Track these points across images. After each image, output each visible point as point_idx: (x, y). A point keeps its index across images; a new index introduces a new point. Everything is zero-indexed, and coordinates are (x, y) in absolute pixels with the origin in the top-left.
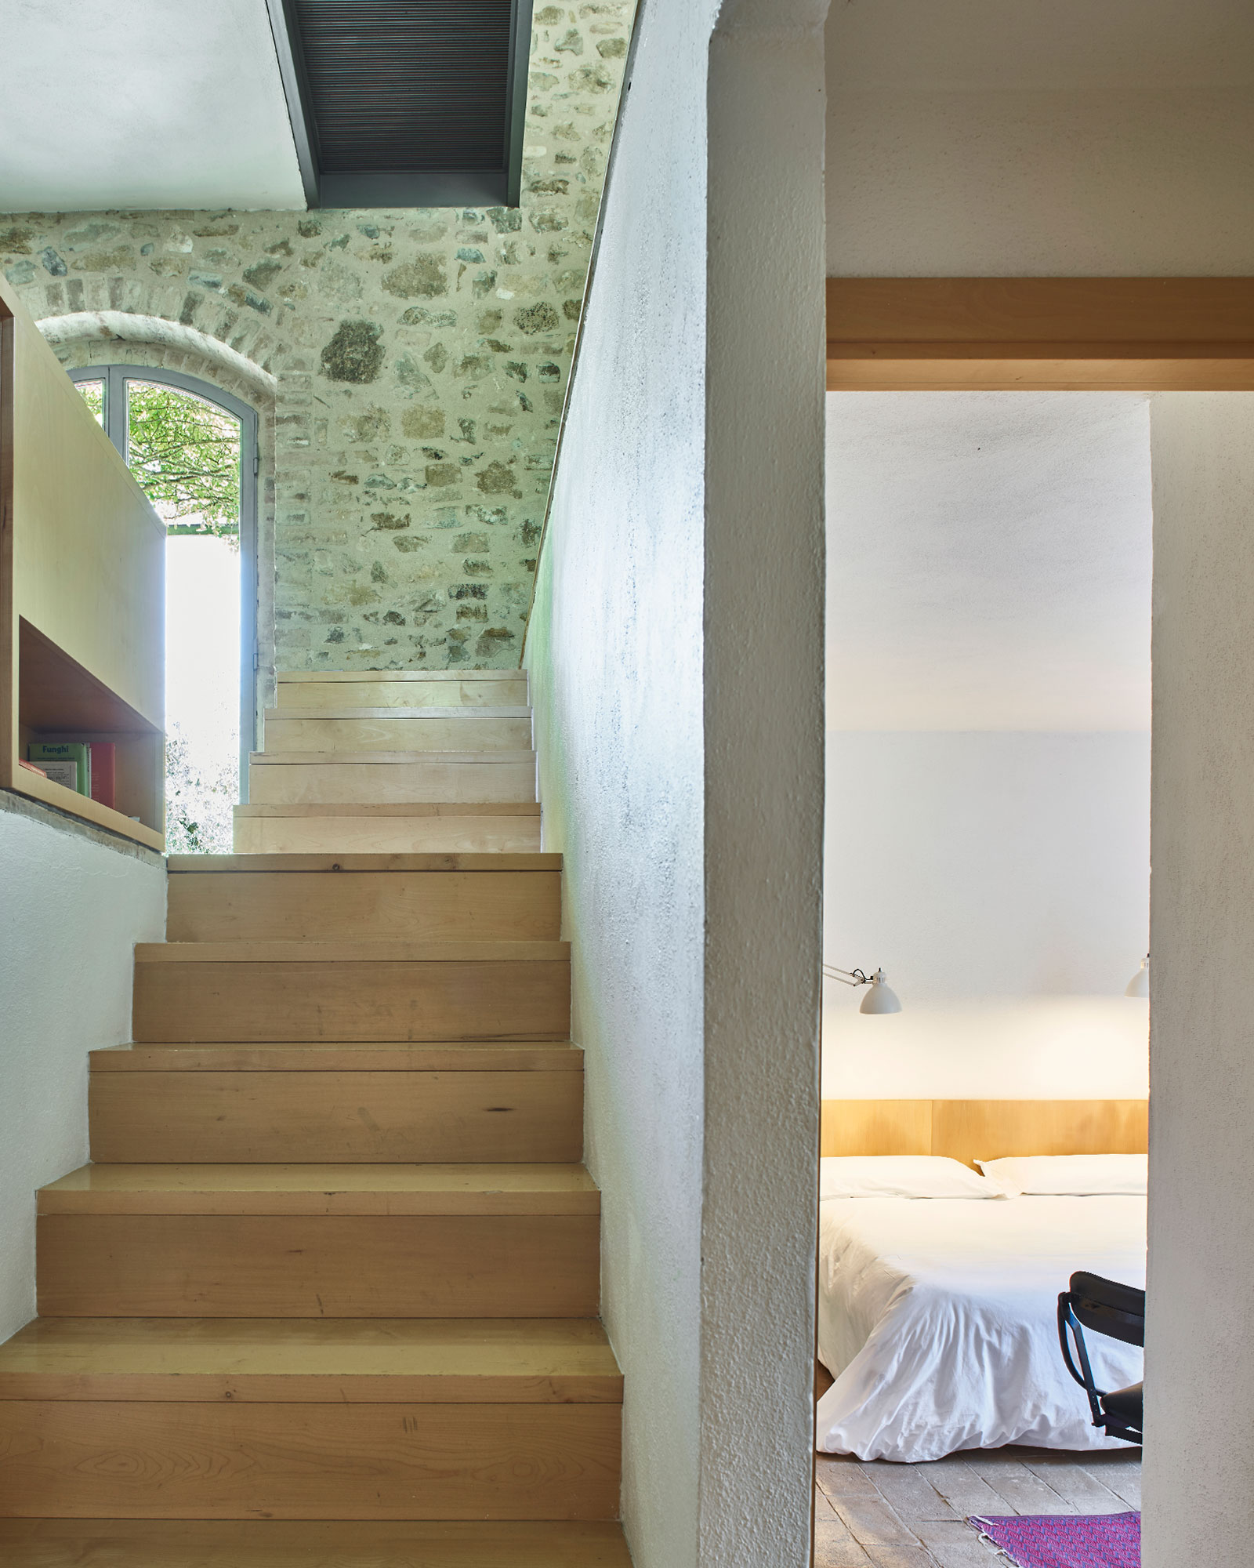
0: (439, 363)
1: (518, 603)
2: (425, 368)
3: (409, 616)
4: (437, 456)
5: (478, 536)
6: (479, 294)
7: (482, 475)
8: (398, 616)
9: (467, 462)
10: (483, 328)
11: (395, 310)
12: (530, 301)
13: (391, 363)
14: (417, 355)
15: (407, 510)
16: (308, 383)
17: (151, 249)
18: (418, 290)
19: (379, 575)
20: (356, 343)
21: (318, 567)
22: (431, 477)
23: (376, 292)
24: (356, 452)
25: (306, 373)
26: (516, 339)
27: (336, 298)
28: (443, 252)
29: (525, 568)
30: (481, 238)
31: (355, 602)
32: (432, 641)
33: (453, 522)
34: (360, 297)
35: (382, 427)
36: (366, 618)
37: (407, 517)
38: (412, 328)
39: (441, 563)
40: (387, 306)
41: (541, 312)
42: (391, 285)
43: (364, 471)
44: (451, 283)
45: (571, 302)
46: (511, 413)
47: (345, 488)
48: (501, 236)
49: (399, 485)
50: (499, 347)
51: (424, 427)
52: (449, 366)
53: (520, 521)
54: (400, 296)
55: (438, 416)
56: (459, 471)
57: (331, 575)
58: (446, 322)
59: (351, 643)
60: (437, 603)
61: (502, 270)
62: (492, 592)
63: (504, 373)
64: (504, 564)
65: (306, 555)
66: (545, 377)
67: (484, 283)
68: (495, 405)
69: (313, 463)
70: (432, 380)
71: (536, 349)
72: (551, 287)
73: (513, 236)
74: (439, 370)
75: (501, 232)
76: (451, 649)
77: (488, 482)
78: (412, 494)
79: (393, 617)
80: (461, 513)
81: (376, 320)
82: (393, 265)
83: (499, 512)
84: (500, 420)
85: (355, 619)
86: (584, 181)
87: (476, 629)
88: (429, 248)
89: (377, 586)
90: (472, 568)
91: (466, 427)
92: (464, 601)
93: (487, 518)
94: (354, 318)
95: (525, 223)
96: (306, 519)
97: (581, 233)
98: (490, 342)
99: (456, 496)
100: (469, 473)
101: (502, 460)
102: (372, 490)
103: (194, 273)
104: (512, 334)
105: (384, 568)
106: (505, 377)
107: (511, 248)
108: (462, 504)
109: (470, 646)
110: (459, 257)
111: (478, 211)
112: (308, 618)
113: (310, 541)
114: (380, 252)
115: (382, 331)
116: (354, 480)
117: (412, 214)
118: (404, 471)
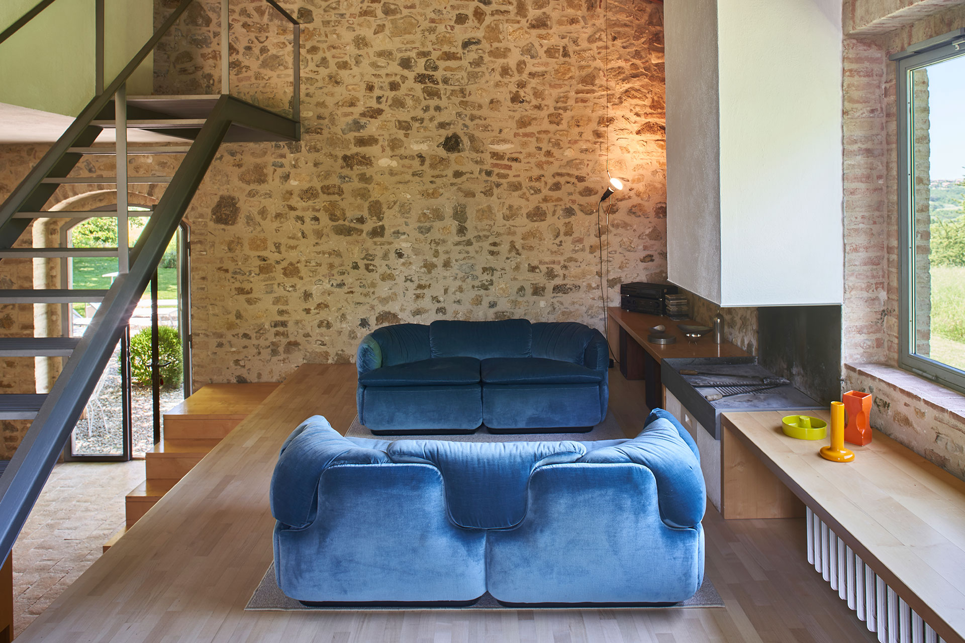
0: (265, 216)
1: (302, 329)
2: (258, 218)
3: (253, 335)
4: (264, 260)
5: (283, 297)
6: (282, 183)
7: (285, 269)
8: (248, 335)
9: (278, 262)
10: (285, 199)
11: (244, 190)
12: (306, 186)
13: (243, 216)
14: (255, 212)
15: (251, 285)
16: (206, 225)
17: (133, 160)
18: (254, 182)
19: (239, 316)
20: (227, 206)
21: (211, 312)
22: (262, 270)
23: (236, 182)
24: (228, 257)
25: (205, 220)
26: (300, 204)
27: (217, 185)
28: (266, 162)
29: (305, 313)
30: (283, 156)
31: (228, 329)
32: (263, 347)
33: (272, 291)
34: (228, 184)
35: (239, 246)
36: (233, 336)
37: (251, 289)
38: (252, 199)
39: (267, 310)
40: (241, 188)
41: (311, 191)
42: (242, 179)
43: (231, 267)
44: (270, 178)
45: (325, 186)
46: (298, 239)
47: (222, 274)
48: (292, 155)
49: (247, 274)
50: (292, 208)
51: (258, 246)
52: (269, 216)
53: (302, 290)
54: (247, 184)
55: (264, 241)
56: (275, 267)
57: (217, 316)
58: (267, 196)
59: (227, 348)
60: (265, 330)
61: (293, 171)
62: (290, 324)
63: (294, 220)
64: (295, 311)
65: (206, 307)
66: (313, 222)
67: (284, 177)
68: (290, 236)
69: (208, 263)
70: (261, 224)
71: (309, 209)
72: (315, 178)
73: (298, 155)
74: (264, 219)
75: (292, 153)
76: (272, 350)
77: (288, 272)
78: (254, 278)
79: (246, 336)
80: (275, 286)
81: (236, 195)
82: (243, 169)
83: (292, 286)
84: (292, 242)
85: (229, 335)
86: (330, 129)
87: (284, 341)
88: (259, 161)
89: (238, 321)
90: (281, 313)
91: (278, 246)
92: (278, 329)
93: (287, 289)
94: (226, 193)
95: (303, 148)
96: (206, 289)
97: (329, 154)
98: (287, 205)
99: (274, 278)
100: (279, 268)
101: (294, 261)
102: (235, 276)
103: (153, 172)
104: (298, 202)
105: (242, 312)
106: (295, 222)
107: (297, 160)
108: (276, 282)
109: (281, 349)
110: (273, 165)
111: (282, 143)
112: (207, 336)
113: (208, 300)
114: (237, 163)
115: (239, 200)
116: (227, 271)
117: (251, 145)
118: (249, 267)
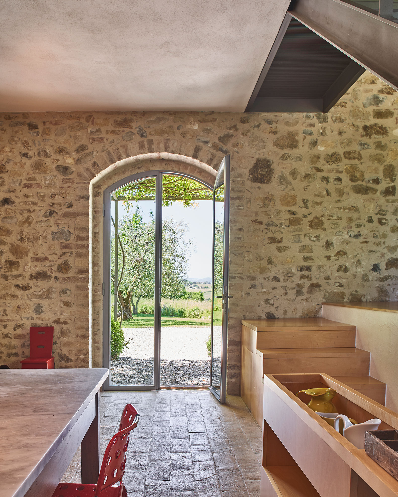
0: (295, 176)
1: (323, 273)
2: (290, 178)
3: (282, 278)
4: (294, 214)
5: (308, 246)
6: (311, 148)
7: (311, 222)
8: (277, 278)
9: (305, 216)
10: (312, 162)
11: (278, 154)
12: (331, 151)
13: (276, 176)
14: (287, 173)
15: (282, 235)
16: (243, 183)
17: (181, 127)
18: (287, 146)
19: (270, 262)
20: (263, 168)
21: (246, 258)
22: (292, 222)
23: (270, 147)
24: (262, 212)
25: (243, 179)
26: (325, 167)
27: (255, 149)
28: (298, 131)
29: (326, 259)
30: (312, 125)
31: (261, 273)
32: (290, 288)
33: (299, 240)
34: (265, 149)
35: (272, 202)
36: (265, 279)
37: (282, 238)
38: (285, 162)
39: (294, 257)
40: (275, 152)
41: (335, 156)
42: (277, 144)
43: (265, 220)
44: (300, 144)
45: (347, 152)
46: (323, 197)
47: (257, 226)
48: (320, 124)
49: (279, 225)
50: (319, 170)
51: (289, 202)
52: (299, 177)
53: (325, 240)
54: (280, 148)
55: (294, 198)
56: (302, 220)
57: (252, 261)
58: (298, 159)
59: (259, 289)
60: (293, 273)
61: (320, 138)
62: (314, 269)
63: (320, 180)
64: (318, 257)
65: (242, 253)
66: (336, 182)
67: (313, 144)
68: (316, 193)
69: (245, 216)
70: (292, 183)
71: (333, 171)
72: (339, 145)
73: (325, 125)
74: (295, 179)
75: (320, 123)
76: (297, 291)
77: (313, 224)
78: (284, 229)
79: (276, 279)
80: (302, 237)
81: (271, 158)
82: (278, 136)
83: (317, 237)
84: (318, 199)
85: (260, 279)
86: (353, 102)
87: (307, 283)
88: (291, 129)
89: (269, 266)
90: (306, 259)
91: (305, 202)
92: (303, 273)
93: (312, 239)
94: (262, 157)
95: (330, 119)
96: (242, 239)
97: (351, 124)
98: (315, 168)
99: (301, 230)
100: (306, 221)
101: (319, 216)
102: (268, 227)
103: (198, 137)
104: (324, 165)
105: (272, 259)
106: (320, 182)
107: (324, 129)
108: (303, 233)
109: (305, 290)
110: (304, 133)
111: (311, 114)
112: (242, 279)
113: (244, 248)
114: (273, 130)
115: (273, 162)
116: (261, 223)
117: (285, 115)
118: (280, 220)
